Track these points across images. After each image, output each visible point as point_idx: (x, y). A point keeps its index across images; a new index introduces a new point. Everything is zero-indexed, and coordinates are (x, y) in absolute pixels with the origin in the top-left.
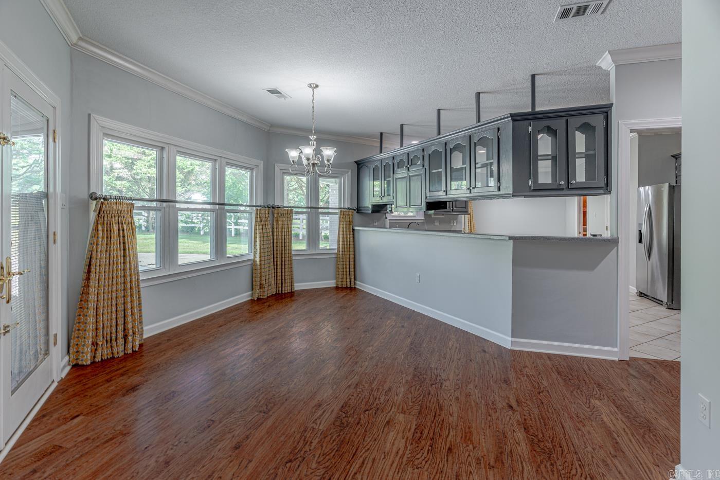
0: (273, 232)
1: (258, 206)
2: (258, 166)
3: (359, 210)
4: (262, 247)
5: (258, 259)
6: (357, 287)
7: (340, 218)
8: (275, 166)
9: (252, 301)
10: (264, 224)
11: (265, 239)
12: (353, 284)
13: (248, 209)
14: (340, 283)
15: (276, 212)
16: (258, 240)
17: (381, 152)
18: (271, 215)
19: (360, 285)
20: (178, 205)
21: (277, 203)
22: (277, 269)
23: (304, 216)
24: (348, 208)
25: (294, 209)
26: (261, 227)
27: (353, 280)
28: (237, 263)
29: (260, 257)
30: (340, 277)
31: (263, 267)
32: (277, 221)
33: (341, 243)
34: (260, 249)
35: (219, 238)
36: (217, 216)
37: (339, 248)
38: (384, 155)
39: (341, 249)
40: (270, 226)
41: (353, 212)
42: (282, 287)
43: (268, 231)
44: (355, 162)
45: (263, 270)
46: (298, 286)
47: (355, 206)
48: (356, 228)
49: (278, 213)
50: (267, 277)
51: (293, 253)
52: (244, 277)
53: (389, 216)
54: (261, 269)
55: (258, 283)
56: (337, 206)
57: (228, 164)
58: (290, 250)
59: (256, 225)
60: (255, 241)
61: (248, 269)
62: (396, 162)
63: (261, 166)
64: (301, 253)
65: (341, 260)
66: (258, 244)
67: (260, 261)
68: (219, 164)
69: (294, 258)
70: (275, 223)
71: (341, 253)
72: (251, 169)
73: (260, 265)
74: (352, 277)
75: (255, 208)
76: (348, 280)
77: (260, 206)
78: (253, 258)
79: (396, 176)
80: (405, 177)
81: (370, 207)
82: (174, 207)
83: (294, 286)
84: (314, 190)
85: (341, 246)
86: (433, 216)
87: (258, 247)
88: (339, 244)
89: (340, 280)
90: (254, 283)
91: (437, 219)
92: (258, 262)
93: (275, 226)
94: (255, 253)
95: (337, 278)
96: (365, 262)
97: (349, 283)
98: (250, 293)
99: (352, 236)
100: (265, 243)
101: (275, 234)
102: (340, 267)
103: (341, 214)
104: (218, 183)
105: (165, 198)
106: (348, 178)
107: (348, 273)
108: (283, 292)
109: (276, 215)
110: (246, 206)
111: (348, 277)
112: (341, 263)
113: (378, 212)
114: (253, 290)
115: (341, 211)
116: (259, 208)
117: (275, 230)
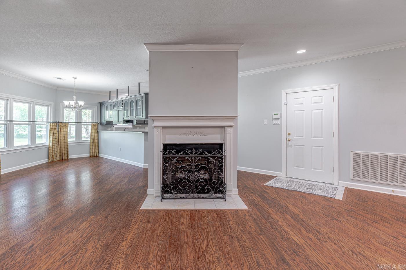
0: (58, 133)
1: (51, 122)
2: (51, 105)
3: (101, 123)
4: (53, 139)
5: (51, 145)
6: (99, 156)
7: (92, 127)
8: (60, 105)
9: (48, 163)
10: (54, 129)
11: (55, 136)
12: (97, 155)
13: (46, 123)
14: (91, 155)
15: (60, 124)
16: (51, 136)
17: (110, 99)
18: (57, 126)
19: (101, 155)
20: (14, 122)
21: (61, 121)
22: (60, 149)
23: (74, 126)
24: (96, 123)
25: (69, 123)
26: (52, 131)
27: (97, 153)
28: (41, 147)
29: (52, 144)
30: (92, 152)
31: (53, 148)
32: (61, 128)
33: (92, 138)
34: (52, 141)
35: (33, 136)
36: (31, 127)
37: (91, 140)
38: (111, 101)
39: (92, 140)
40: (57, 131)
41: (98, 124)
42: (63, 157)
43: (56, 133)
44: (99, 103)
45: (53, 150)
46: (71, 157)
47: (99, 121)
48: (98, 131)
49: (61, 125)
50: (55, 153)
51: (69, 142)
52: (45, 153)
53: (115, 126)
54: (52, 149)
55: (51, 155)
56: (90, 121)
57: (36, 104)
58: (67, 141)
59: (50, 130)
60: (50, 137)
61: (46, 149)
62: (114, 104)
63: (53, 105)
64: (72, 143)
65: (92, 145)
66: (51, 138)
67: (52, 146)
68: (32, 105)
69: (69, 144)
70: (60, 129)
71: (92, 142)
72: (48, 106)
73: (52, 147)
74: (97, 152)
75: (49, 123)
76: (95, 153)
77: (52, 122)
78: (48, 144)
79: (114, 110)
80: (117, 111)
81: (105, 122)
82: (13, 123)
83: (69, 156)
84: (79, 115)
85: (92, 139)
86: (136, 126)
87: (51, 140)
88: (91, 138)
89: (92, 153)
90: (49, 155)
91: (138, 127)
92: (51, 146)
93: (60, 131)
94: (50, 142)
95: (90, 153)
96: (102, 145)
97: (95, 155)
98: (47, 159)
99: (97, 134)
100: (55, 138)
101: (60, 134)
102: (92, 148)
103: (92, 125)
104: (32, 112)
105: (8, 120)
106: (96, 109)
107: (95, 150)
108: (64, 159)
109: (60, 126)
110: (45, 122)
111: (95, 152)
112: (92, 146)
113: (109, 124)
114: (48, 158)
115: (92, 124)
116: (52, 123)
117: (60, 132)
